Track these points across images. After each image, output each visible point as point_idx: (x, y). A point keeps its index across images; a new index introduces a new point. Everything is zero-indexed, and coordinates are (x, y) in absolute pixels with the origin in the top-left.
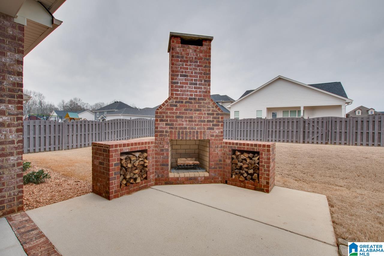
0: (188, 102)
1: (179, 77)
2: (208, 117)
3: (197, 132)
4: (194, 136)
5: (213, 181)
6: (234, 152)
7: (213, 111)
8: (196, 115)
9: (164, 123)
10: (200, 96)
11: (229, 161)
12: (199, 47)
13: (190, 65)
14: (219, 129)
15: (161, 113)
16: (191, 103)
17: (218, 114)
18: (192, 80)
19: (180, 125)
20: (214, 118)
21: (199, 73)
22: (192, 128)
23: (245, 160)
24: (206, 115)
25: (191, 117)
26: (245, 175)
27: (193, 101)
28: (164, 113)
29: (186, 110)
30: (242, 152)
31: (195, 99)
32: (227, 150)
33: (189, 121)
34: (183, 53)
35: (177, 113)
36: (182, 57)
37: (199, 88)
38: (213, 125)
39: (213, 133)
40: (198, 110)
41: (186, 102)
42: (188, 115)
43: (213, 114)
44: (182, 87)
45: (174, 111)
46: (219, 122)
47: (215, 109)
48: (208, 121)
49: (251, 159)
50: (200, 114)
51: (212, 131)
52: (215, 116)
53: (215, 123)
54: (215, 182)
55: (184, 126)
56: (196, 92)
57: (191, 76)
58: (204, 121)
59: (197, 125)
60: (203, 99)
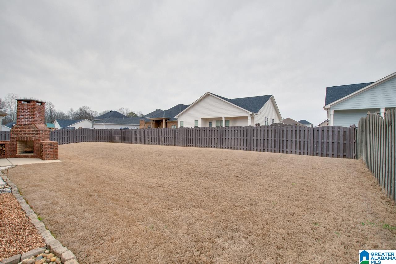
0: (24, 126)
1: (20, 116)
3: (28, 137)
4: (26, 139)
5: (34, 157)
7: (35, 129)
8: (27, 131)
9: (14, 134)
10: (29, 123)
12: (29, 104)
13: (25, 111)
14: (38, 136)
16: (25, 126)
17: (37, 130)
18: (26, 117)
19: (20, 135)
21: (29, 114)
22: (26, 136)
24: (32, 131)
27: (26, 125)
28: (14, 130)
29: (23, 129)
31: (27, 125)
33: (25, 133)
35: (19, 130)
36: (22, 108)
37: (28, 120)
38: (35, 135)
40: (28, 129)
42: (24, 131)
43: (35, 130)
44: (22, 120)
46: (38, 133)
47: (36, 128)
48: (33, 133)
50: (29, 130)
51: (35, 137)
52: (36, 131)
53: (36, 134)
54: (36, 158)
55: (23, 135)
56: (28, 122)
57: (25, 116)
58: (31, 133)
59: (28, 135)
60: (30, 125)
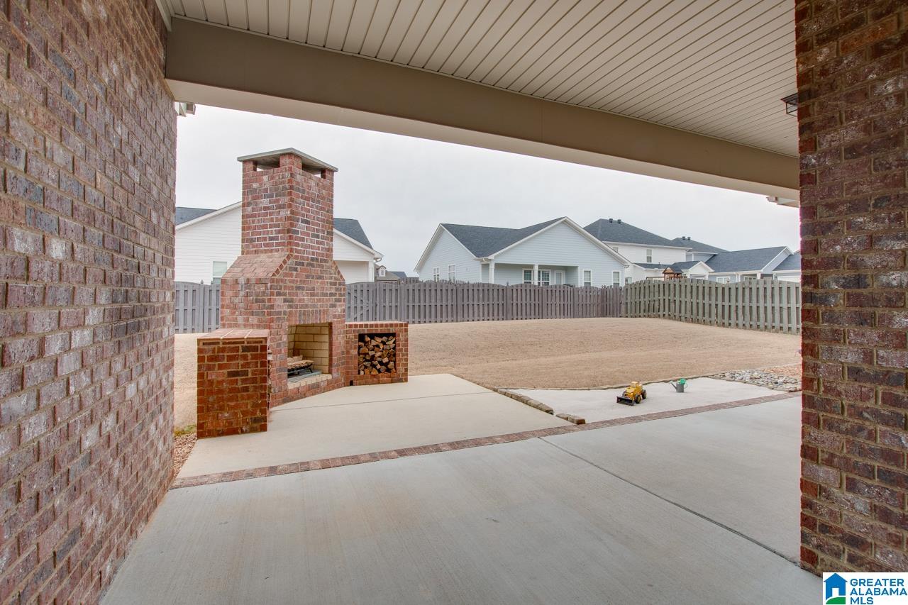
0: (310, 264)
1: (300, 223)
2: (331, 288)
3: (320, 311)
4: (316, 318)
5: (336, 385)
6: (361, 337)
7: (335, 278)
8: (317, 284)
9: (282, 297)
10: (323, 255)
11: (354, 352)
13: (312, 206)
14: (341, 305)
15: (278, 281)
16: (312, 265)
17: (340, 284)
18: (314, 229)
19: (300, 300)
20: (337, 289)
21: (323, 221)
22: (314, 306)
23: (378, 346)
24: (329, 285)
25: (313, 289)
26: (379, 367)
27: (315, 263)
28: (282, 280)
29: (307, 277)
30: (372, 336)
31: (317, 260)
32: (352, 336)
33: (311, 295)
34: (305, 185)
35: (297, 281)
36: (304, 191)
37: (322, 243)
38: (336, 300)
39: (335, 312)
40: (320, 278)
41: (308, 264)
42: (309, 286)
43: (335, 284)
44: (303, 239)
45: (294, 278)
46: (341, 295)
47: (337, 275)
48: (332, 295)
49: (384, 343)
50: (322, 283)
51: (335, 309)
53: (337, 297)
54: (339, 387)
55: (306, 302)
56: (318, 248)
57: (312, 224)
58: (327, 295)
59: (319, 300)
60: (325, 261)
